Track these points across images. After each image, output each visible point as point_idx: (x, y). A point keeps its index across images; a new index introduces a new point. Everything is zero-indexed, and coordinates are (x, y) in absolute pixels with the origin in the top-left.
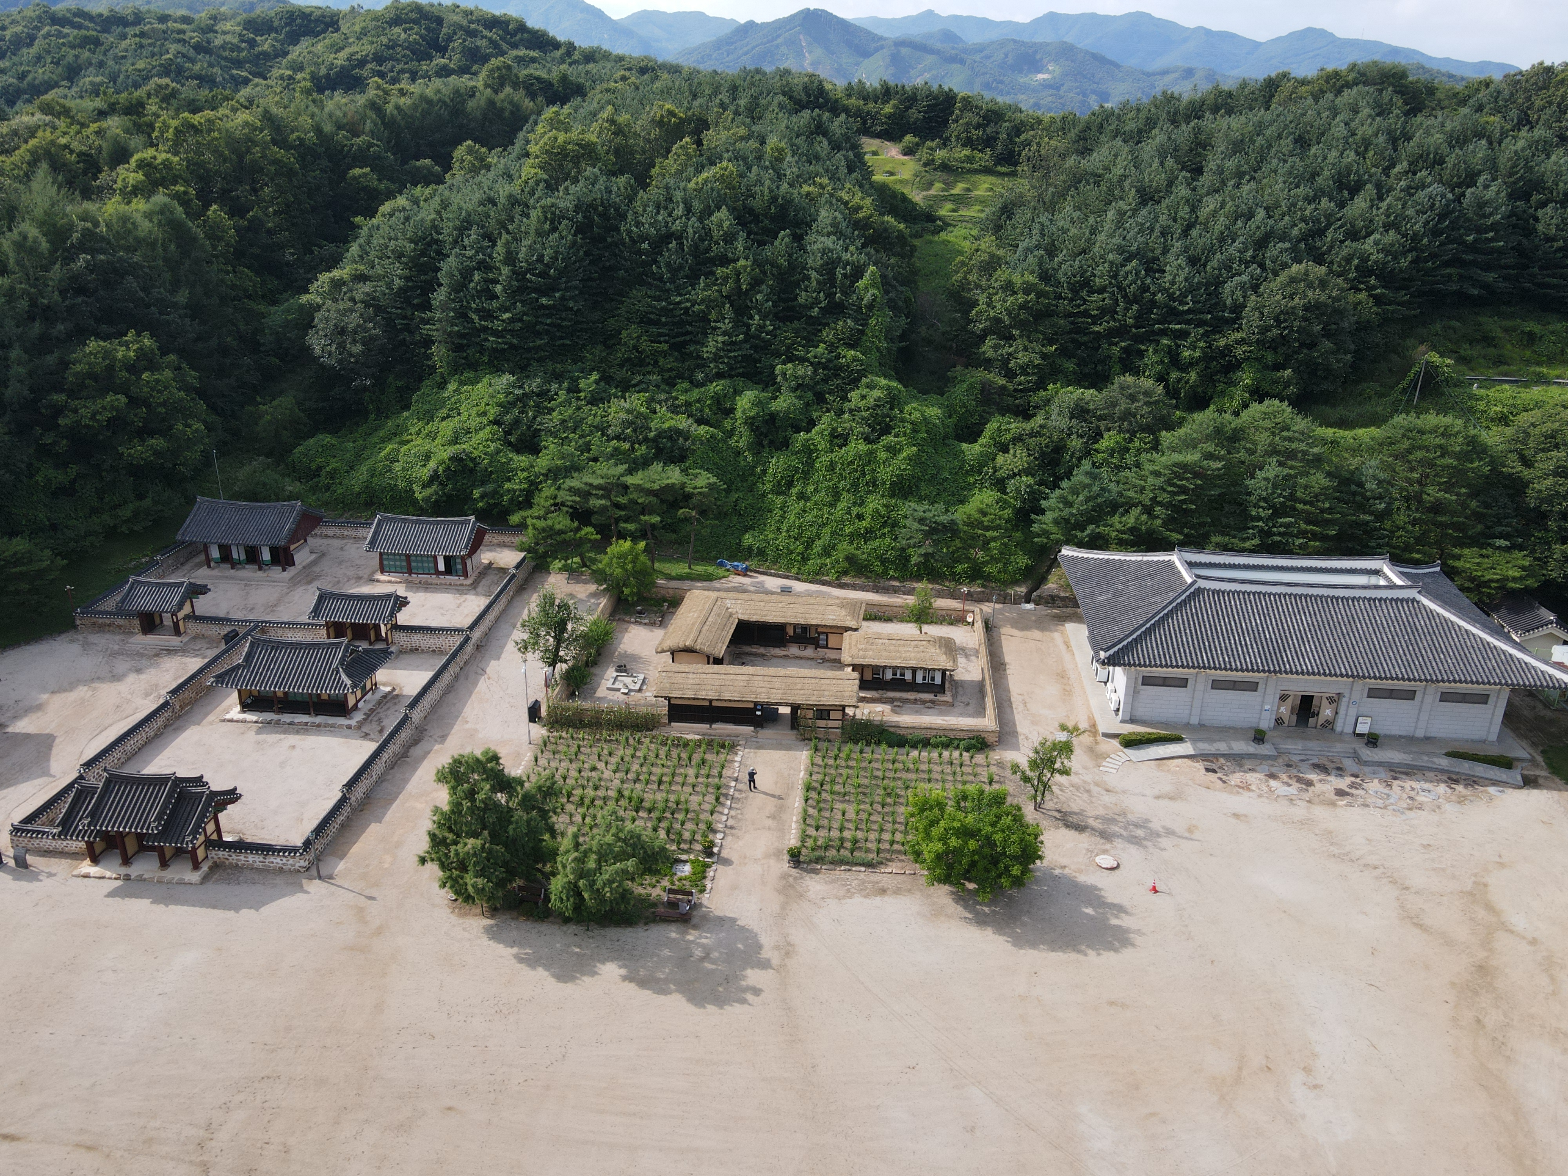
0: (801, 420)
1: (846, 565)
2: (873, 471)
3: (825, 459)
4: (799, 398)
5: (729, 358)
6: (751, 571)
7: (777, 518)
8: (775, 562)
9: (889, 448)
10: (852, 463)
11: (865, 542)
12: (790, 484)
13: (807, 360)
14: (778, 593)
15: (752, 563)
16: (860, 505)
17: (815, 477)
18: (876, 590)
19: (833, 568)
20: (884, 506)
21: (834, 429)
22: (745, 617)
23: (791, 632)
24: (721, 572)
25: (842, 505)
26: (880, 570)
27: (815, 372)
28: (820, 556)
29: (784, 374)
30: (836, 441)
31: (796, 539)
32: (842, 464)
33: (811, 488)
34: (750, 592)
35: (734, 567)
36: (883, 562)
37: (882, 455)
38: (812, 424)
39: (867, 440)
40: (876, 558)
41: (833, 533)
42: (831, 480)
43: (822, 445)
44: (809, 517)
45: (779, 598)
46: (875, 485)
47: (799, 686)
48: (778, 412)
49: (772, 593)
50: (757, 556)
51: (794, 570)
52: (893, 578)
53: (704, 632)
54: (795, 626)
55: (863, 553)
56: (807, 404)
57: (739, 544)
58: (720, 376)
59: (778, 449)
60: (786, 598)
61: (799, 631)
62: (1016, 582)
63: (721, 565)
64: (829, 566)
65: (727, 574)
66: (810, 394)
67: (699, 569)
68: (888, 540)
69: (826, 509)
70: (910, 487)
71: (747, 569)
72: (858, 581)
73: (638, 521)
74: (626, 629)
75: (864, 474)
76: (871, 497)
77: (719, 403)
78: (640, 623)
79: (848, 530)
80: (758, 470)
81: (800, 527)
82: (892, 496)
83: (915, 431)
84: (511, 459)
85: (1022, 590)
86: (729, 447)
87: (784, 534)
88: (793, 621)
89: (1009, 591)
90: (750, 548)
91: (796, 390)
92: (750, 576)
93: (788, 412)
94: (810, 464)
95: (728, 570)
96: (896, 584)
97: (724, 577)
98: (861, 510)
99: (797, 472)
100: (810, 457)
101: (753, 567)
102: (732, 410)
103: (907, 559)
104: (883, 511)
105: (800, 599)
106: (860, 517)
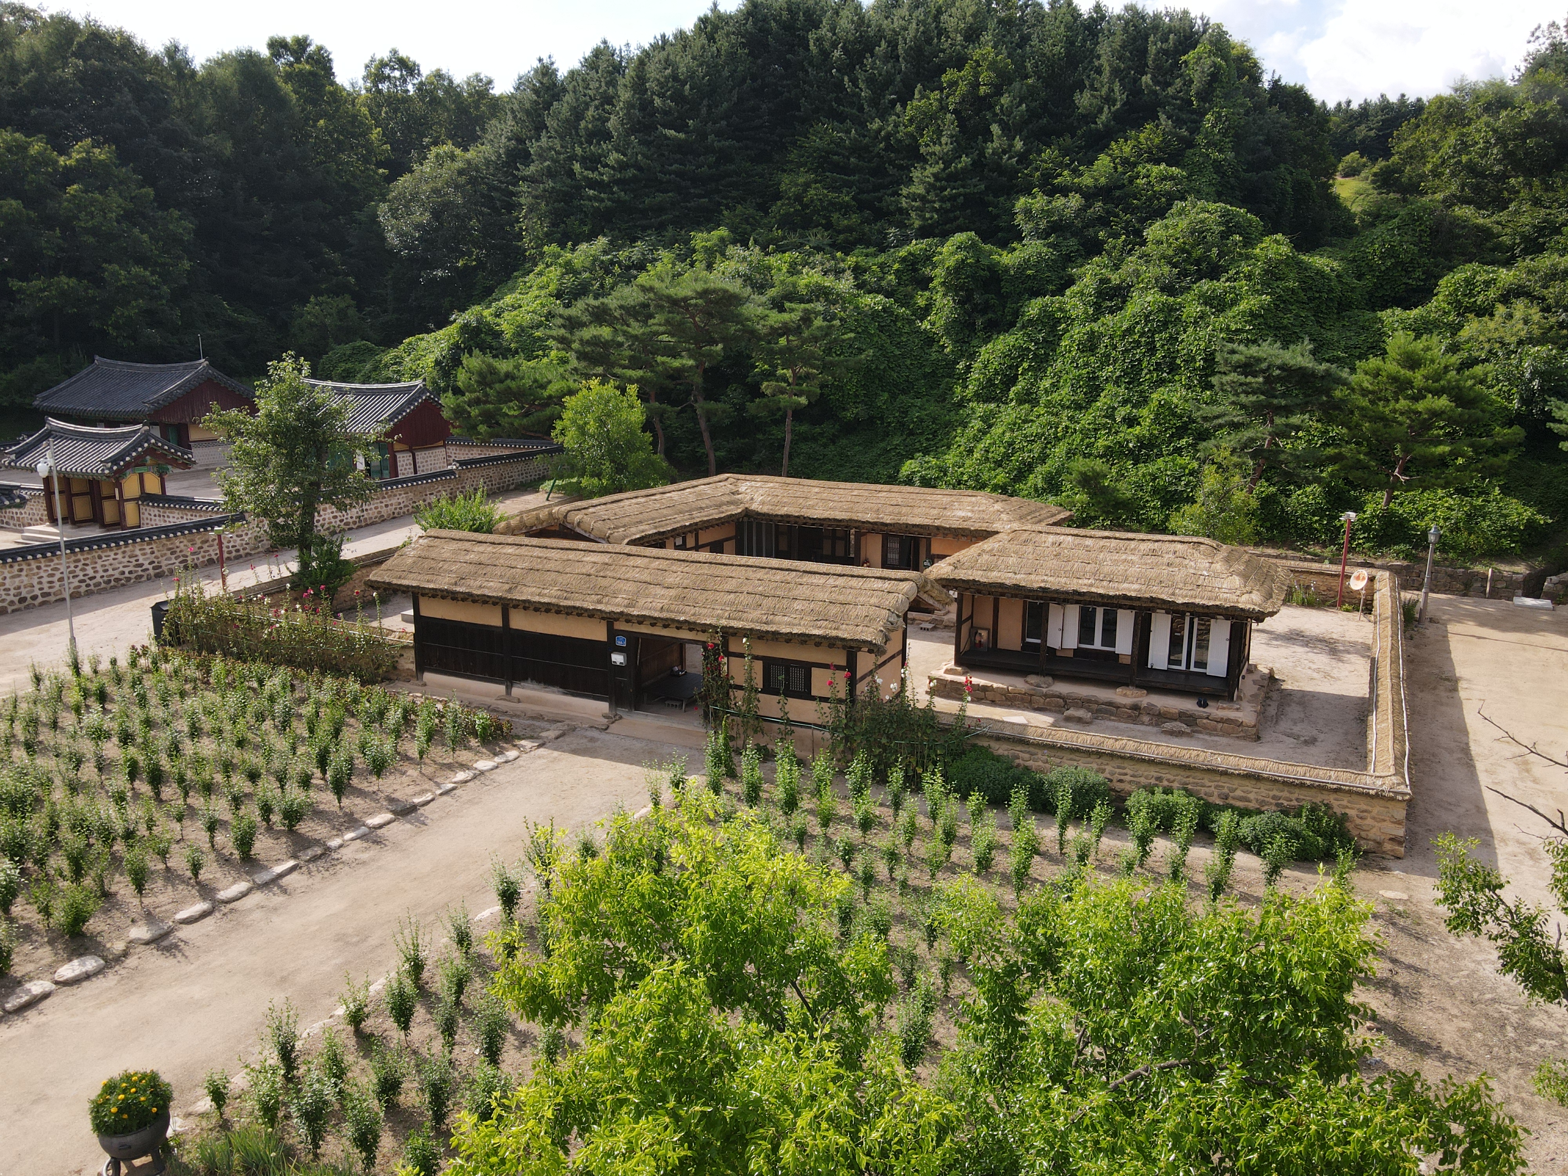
0: (1048, 278)
2: (1173, 339)
3: (1078, 332)
4: (1051, 244)
7: (972, 434)
9: (1207, 300)
10: (1130, 331)
11: (1135, 465)
12: (1010, 381)
17: (1059, 365)
21: (1106, 283)
25: (1100, 405)
27: (1087, 204)
29: (1029, 211)
30: (1105, 301)
31: (999, 464)
32: (1111, 338)
33: (1046, 383)
37: (1192, 309)
38: (1066, 283)
39: (1168, 289)
40: (1153, 493)
42: (1087, 365)
43: (1080, 312)
44: (1032, 429)
46: (1172, 368)
58: (924, 232)
59: (998, 328)
61: (893, 557)
66: (1073, 242)
69: (1066, 414)
75: (1152, 350)
77: (915, 270)
80: (961, 366)
85: (1516, 569)
86: (918, 331)
91: (1048, 236)
93: (1026, 267)
94: (1051, 343)
99: (1023, 357)
100: (1054, 328)
106: (1131, 421)
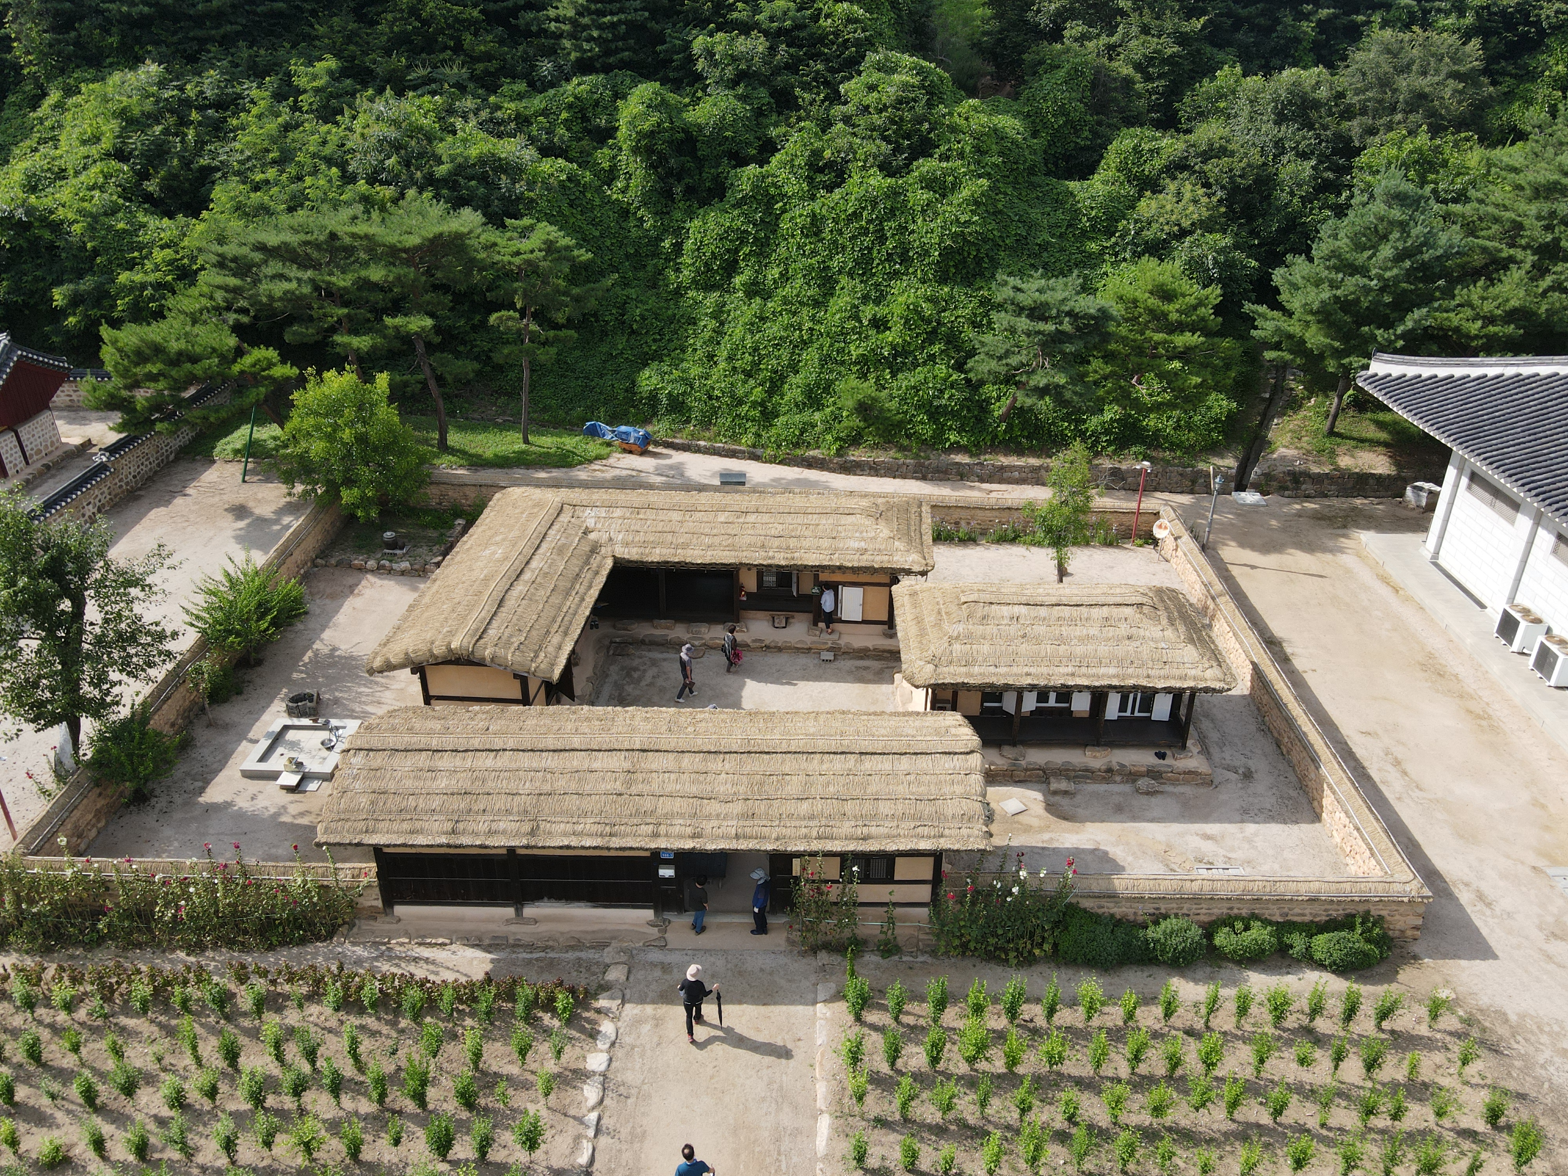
0: (748, 144)
1: (856, 422)
2: (902, 229)
3: (800, 213)
4: (743, 98)
5: (600, 27)
6: (657, 444)
7: (707, 334)
8: (706, 423)
9: (930, 183)
10: (856, 216)
11: (894, 375)
12: (731, 268)
13: (757, 26)
14: (715, 489)
15: (659, 428)
16: (877, 302)
17: (782, 250)
18: (923, 474)
19: (828, 430)
20: (928, 300)
21: (817, 154)
22: (632, 553)
23: (750, 583)
24: (593, 447)
25: (841, 302)
26: (927, 431)
27: (772, 49)
28: (800, 407)
29: (710, 53)
30: (820, 178)
31: (749, 375)
32: (836, 221)
33: (774, 272)
34: (651, 487)
35: (619, 435)
36: (935, 413)
38: (769, 148)
39: (887, 169)
40: (918, 407)
41: (824, 360)
42: (815, 253)
43: (793, 186)
44: (773, 329)
45: (718, 498)
46: (905, 260)
47: (794, 787)
48: (700, 128)
49: (702, 488)
50: (669, 412)
51: (747, 439)
52: (957, 448)
53: (511, 602)
54: (761, 571)
55: (891, 397)
56: (759, 113)
57: (632, 388)
58: (584, 67)
59: (705, 203)
60: (735, 499)
61: (770, 580)
62: (1213, 449)
63: (593, 432)
64: (820, 427)
65: (605, 450)
66: (763, 93)
67: (547, 442)
68: (941, 370)
69: (806, 312)
70: (978, 261)
71: (647, 440)
72: (882, 457)
73: (381, 331)
74: (351, 589)
75: (882, 239)
76: (897, 286)
77: (585, 119)
78: (390, 572)
79: (855, 351)
80: (667, 244)
81: (756, 349)
82: (943, 280)
83: (978, 150)
84: (143, 226)
85: (1229, 462)
86: (608, 201)
87: (722, 365)
88: (758, 558)
89: (1202, 466)
90: (653, 397)
91: (735, 83)
92: (655, 455)
93: (720, 127)
94: (770, 224)
95: (609, 444)
96: (962, 459)
97: (598, 458)
98: (881, 311)
99: (743, 241)
101: (661, 436)
102: (611, 132)
103: (984, 407)
104: (928, 309)
105: (770, 501)
106: (880, 324)
